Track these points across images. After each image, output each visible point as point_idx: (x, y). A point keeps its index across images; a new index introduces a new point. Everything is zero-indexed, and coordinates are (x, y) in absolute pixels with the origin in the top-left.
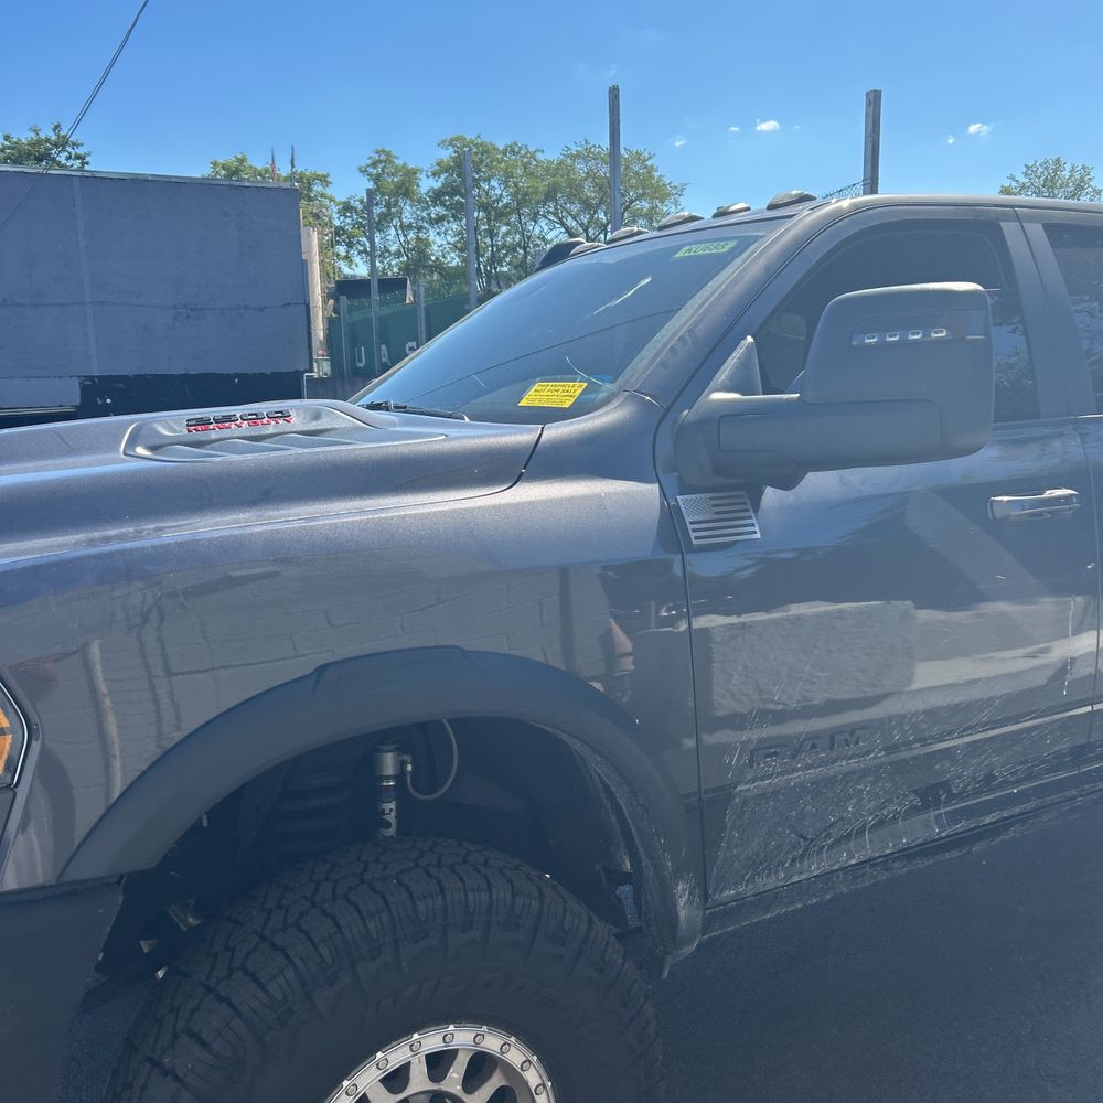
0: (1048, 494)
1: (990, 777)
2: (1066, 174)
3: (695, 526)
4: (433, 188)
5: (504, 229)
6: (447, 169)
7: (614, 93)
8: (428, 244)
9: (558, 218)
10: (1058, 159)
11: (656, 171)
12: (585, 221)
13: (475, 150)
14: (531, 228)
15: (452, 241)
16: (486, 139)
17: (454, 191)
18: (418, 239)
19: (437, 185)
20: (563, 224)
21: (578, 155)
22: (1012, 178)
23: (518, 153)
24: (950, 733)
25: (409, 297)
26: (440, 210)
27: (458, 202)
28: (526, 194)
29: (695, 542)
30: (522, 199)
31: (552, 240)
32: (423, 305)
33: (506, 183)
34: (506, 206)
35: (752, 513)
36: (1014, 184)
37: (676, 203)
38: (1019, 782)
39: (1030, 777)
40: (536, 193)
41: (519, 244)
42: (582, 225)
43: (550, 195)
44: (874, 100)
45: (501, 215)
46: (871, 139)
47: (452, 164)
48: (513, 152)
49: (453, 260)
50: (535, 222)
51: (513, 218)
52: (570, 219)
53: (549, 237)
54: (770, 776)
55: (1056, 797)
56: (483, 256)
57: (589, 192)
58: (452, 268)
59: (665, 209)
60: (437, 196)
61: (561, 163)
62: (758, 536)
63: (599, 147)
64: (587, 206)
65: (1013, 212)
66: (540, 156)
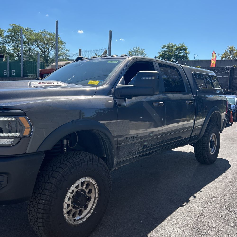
0: (160, 103)
1: (152, 145)
2: (140, 50)
3: (119, 104)
4: (7, 35)
5: (25, 46)
6: (11, 31)
7: (57, 22)
8: (5, 48)
9: (38, 46)
10: (139, 47)
11: (60, 38)
12: (44, 47)
13: (18, 28)
14: (31, 47)
15: (12, 48)
16: (21, 26)
17: (13, 36)
18: (3, 46)
19: (9, 34)
20: (39, 47)
21: (43, 32)
22: (131, 50)
23: (29, 30)
24: (148, 137)
25: (4, 60)
26: (9, 40)
27: (13, 39)
28: (30, 39)
29: (118, 106)
30: (29, 40)
31: (36, 50)
32: (9, 62)
33: (26, 36)
34: (25, 41)
35: (125, 102)
36: (131, 51)
37: (64, 46)
38: (155, 146)
39: (156, 145)
40: (33, 39)
41: (28, 50)
42: (43, 48)
43: (36, 40)
44: (111, 32)
45: (24, 43)
46: (110, 40)
47: (12, 30)
48: (27, 30)
49: (12, 52)
50: (32, 45)
51: (27, 44)
52: (40, 46)
53: (35, 49)
54: (126, 142)
55: (160, 148)
56: (19, 52)
57: (45, 41)
58: (12, 54)
59: (62, 47)
60: (8, 37)
61: (39, 34)
62: (126, 106)
63: (48, 31)
64: (44, 44)
65: (154, 61)
66: (34, 31)
